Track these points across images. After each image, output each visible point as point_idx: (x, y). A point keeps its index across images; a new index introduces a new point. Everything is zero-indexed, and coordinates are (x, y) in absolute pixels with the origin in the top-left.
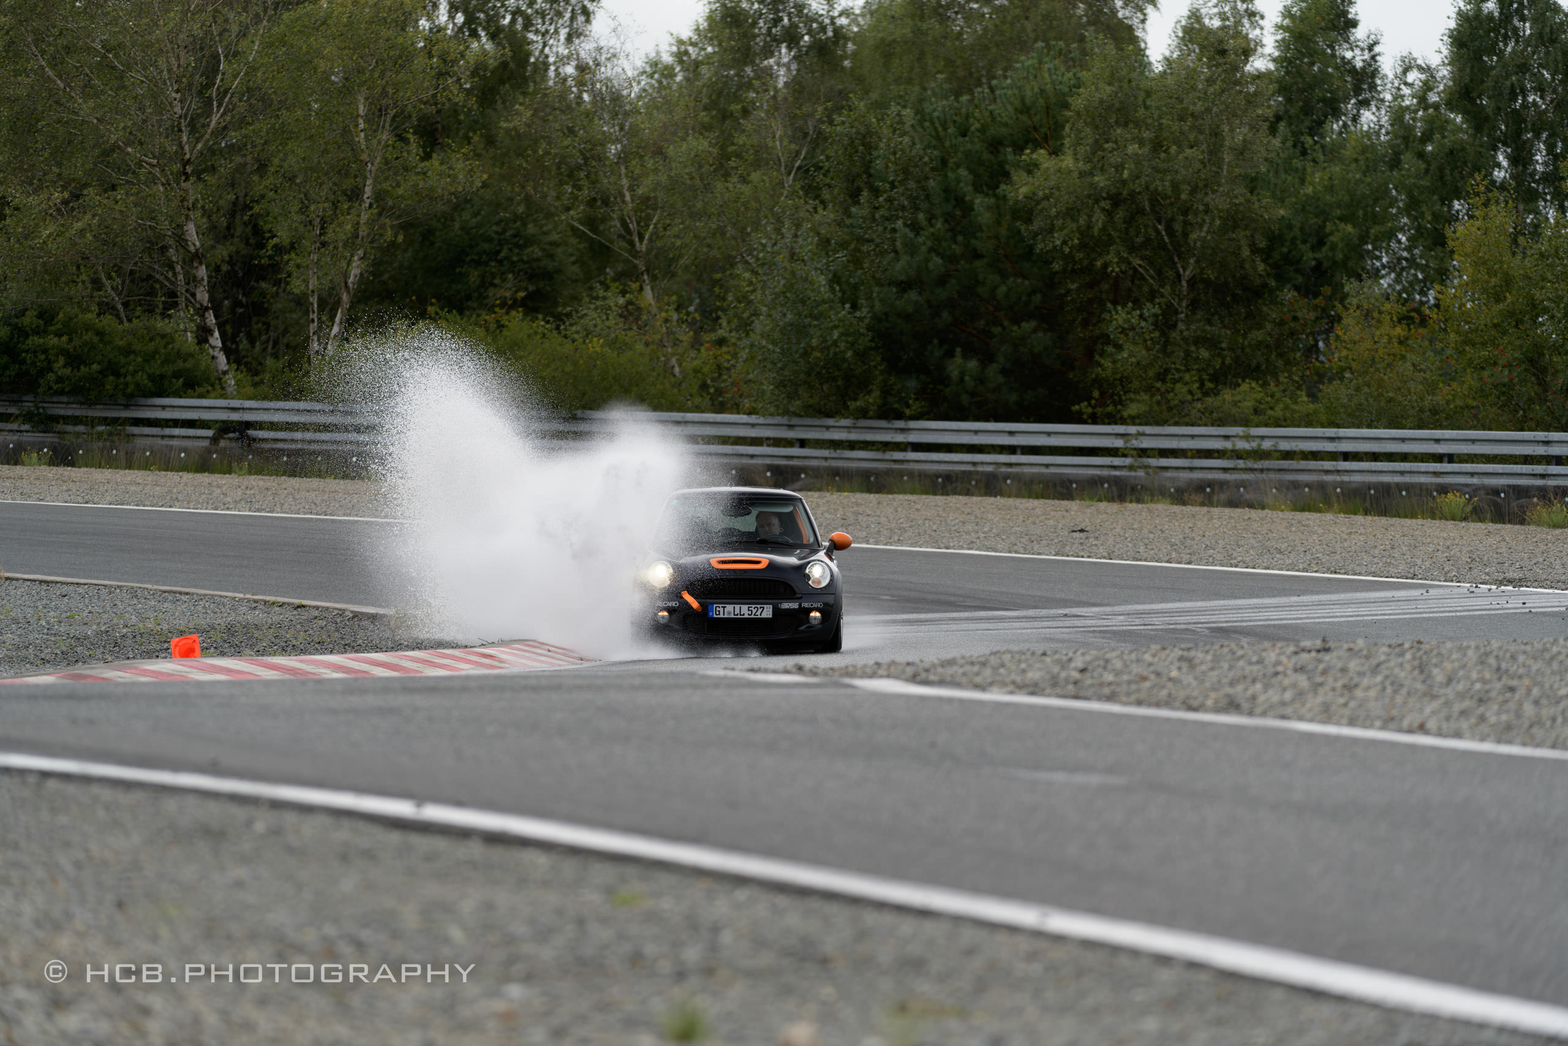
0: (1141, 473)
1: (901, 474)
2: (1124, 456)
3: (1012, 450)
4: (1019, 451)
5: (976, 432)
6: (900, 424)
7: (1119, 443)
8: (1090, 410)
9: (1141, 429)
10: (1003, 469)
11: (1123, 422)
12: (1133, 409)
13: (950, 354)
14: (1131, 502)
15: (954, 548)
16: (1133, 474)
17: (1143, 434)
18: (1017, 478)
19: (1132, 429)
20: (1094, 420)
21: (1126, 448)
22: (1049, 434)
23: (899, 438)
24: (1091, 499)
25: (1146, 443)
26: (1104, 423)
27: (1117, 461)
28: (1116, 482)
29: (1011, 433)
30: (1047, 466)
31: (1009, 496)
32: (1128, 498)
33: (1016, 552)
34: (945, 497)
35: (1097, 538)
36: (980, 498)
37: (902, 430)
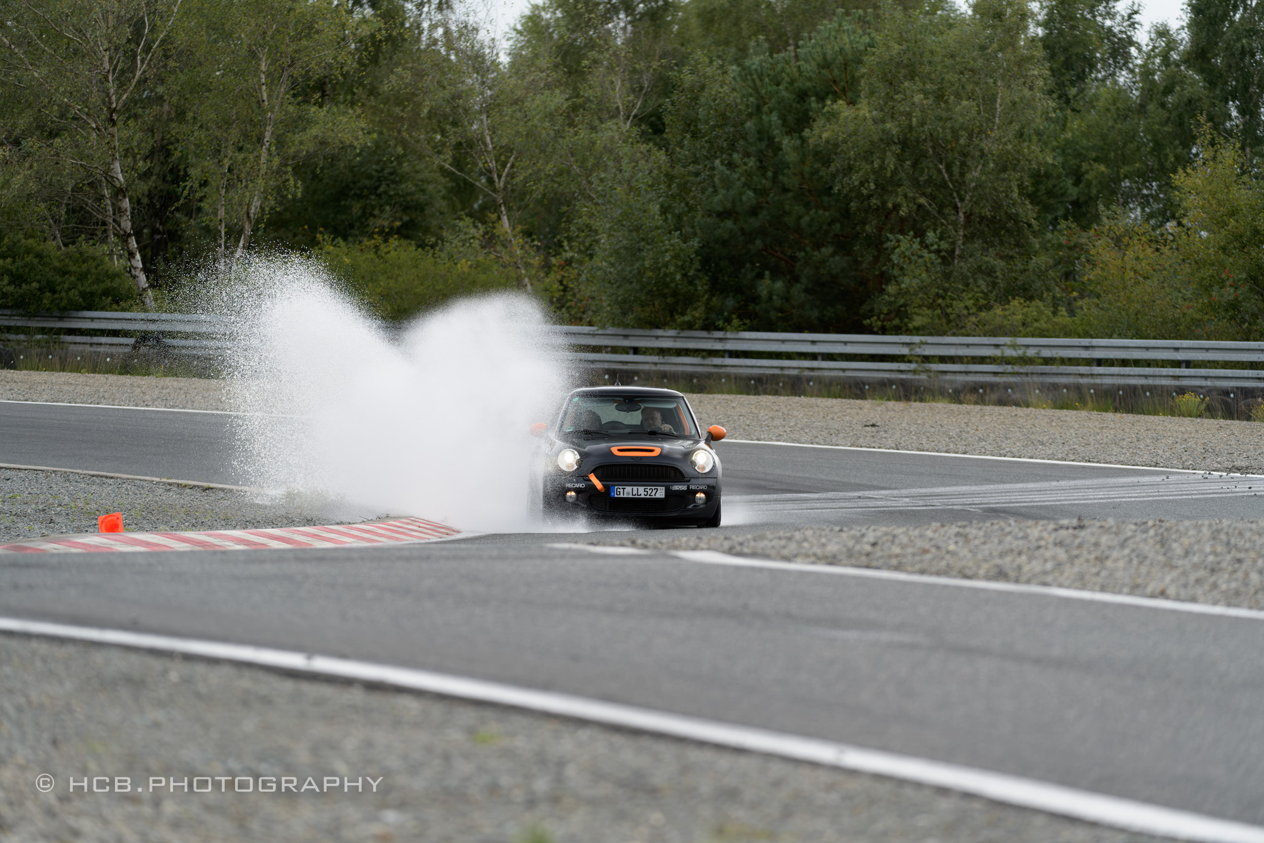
0: (923, 377)
1: (719, 376)
2: (910, 362)
3: (814, 356)
4: (820, 358)
5: (783, 341)
6: (718, 334)
7: (905, 351)
8: (879, 323)
9: (924, 338)
10: (807, 373)
11: (908, 332)
12: (918, 321)
13: (760, 276)
14: (915, 401)
15: (764, 440)
16: (917, 377)
17: (926, 343)
18: (819, 381)
19: (916, 339)
20: (884, 331)
21: (911, 355)
22: (845, 343)
23: (718, 346)
24: (881, 398)
25: (928, 351)
26: (892, 334)
27: (903, 366)
28: (903, 383)
29: (813, 342)
30: (844, 370)
31: (811, 396)
32: (913, 398)
33: (817, 443)
34: (757, 397)
35: (886, 432)
36: (786, 398)
37: (721, 339)
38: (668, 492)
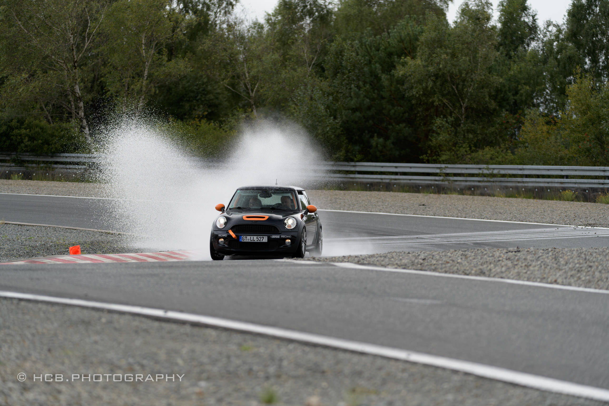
0: (446, 183)
1: (353, 183)
2: (440, 176)
3: (396, 174)
4: (399, 174)
5: (382, 167)
6: (353, 164)
7: (438, 171)
8: (427, 158)
9: (446, 165)
10: (393, 181)
11: (440, 163)
12: (444, 158)
13: (372, 137)
14: (443, 194)
15: (373, 212)
16: (443, 183)
17: (447, 168)
18: (399, 184)
19: (443, 166)
20: (428, 162)
21: (441, 173)
22: (411, 167)
23: (353, 169)
24: (427, 193)
25: (448, 171)
26: (432, 163)
27: (437, 178)
28: (437, 186)
29: (396, 167)
30: (410, 180)
31: (395, 192)
32: (442, 192)
33: (398, 213)
34: (370, 192)
35: (429, 208)
36: (384, 192)
37: (354, 166)
38: (269, 239)
